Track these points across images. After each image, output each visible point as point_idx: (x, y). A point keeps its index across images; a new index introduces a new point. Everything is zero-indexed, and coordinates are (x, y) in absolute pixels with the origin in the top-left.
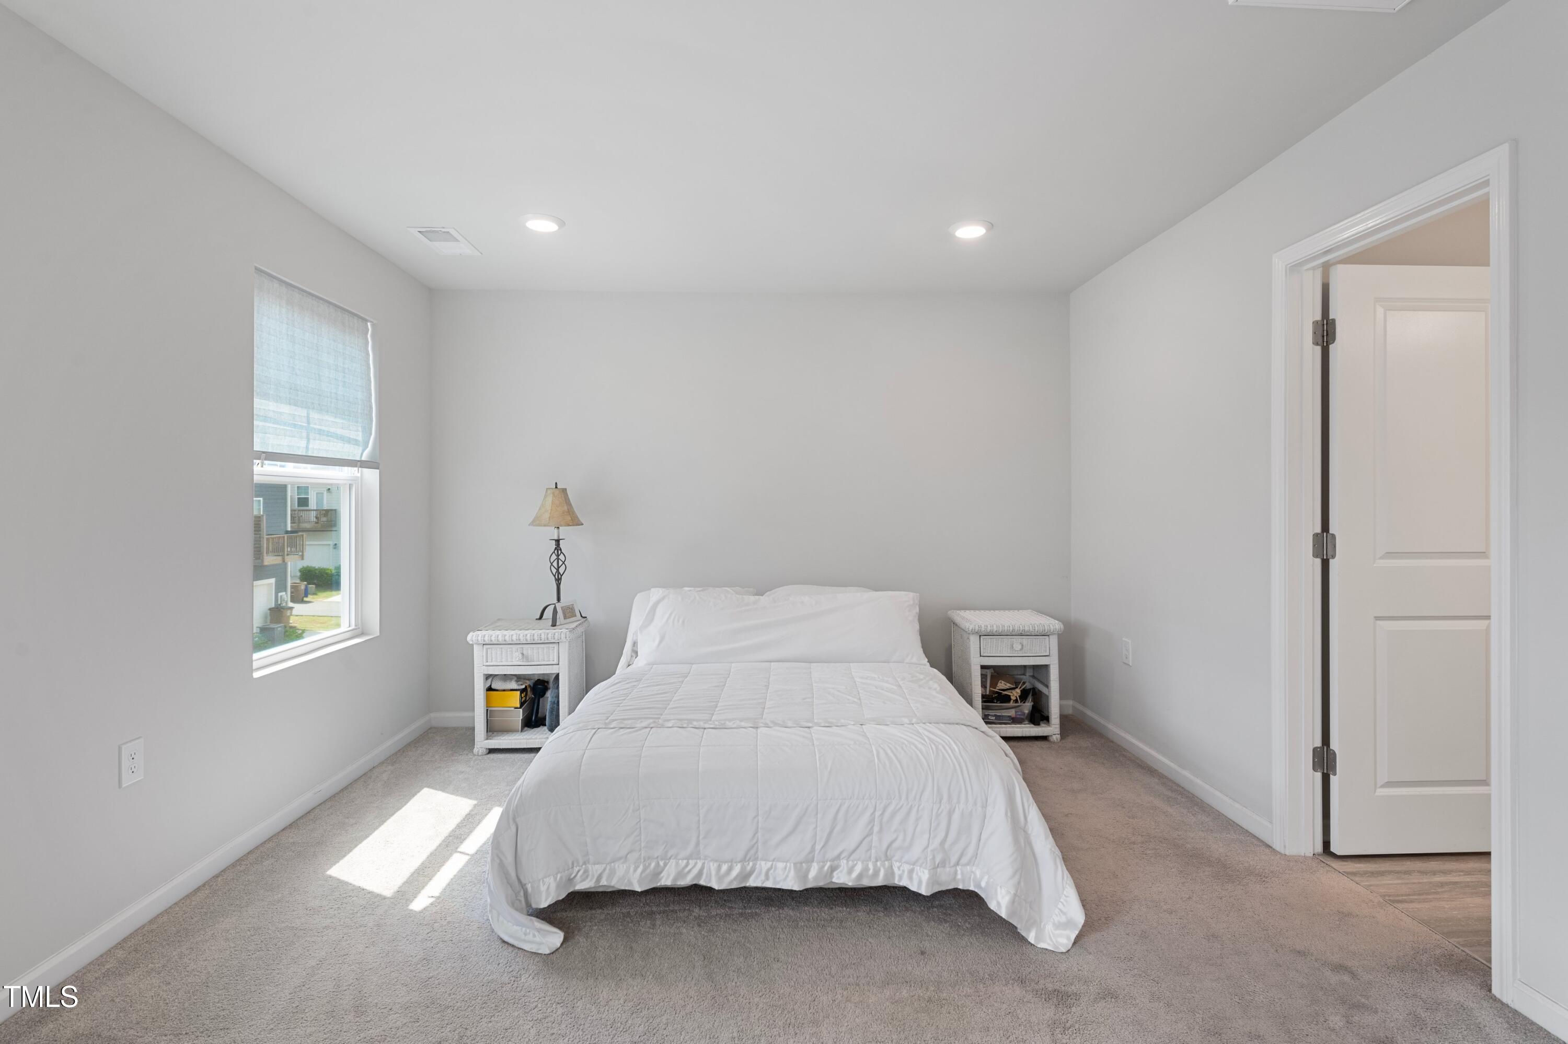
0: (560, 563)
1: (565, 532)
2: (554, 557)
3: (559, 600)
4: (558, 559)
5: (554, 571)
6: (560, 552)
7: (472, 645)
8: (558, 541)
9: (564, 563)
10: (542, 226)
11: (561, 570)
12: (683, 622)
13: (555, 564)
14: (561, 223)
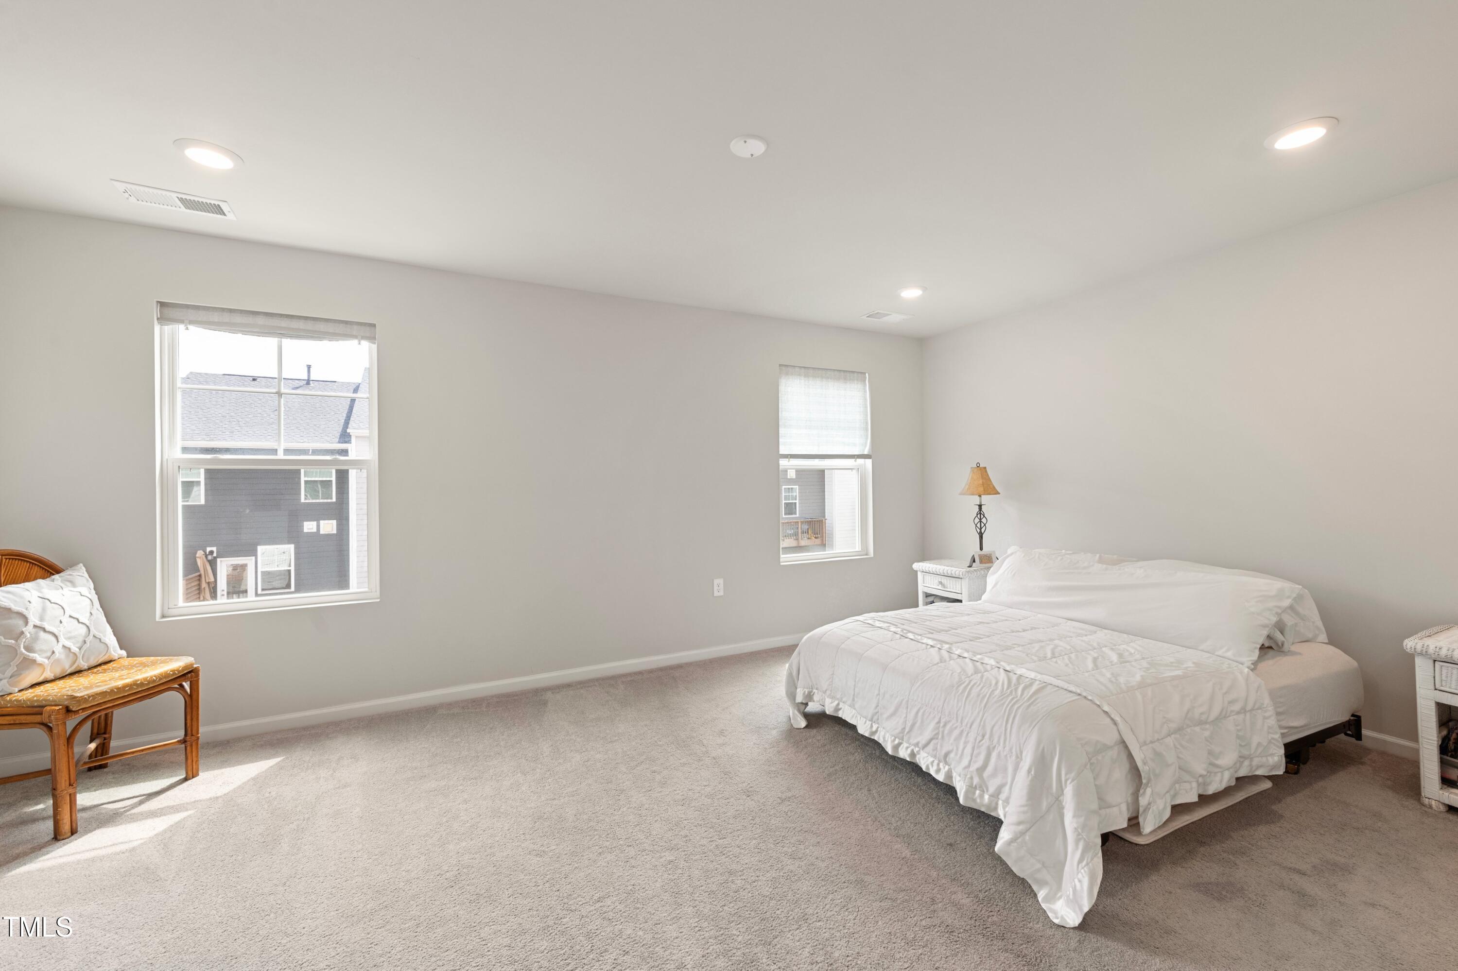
0: (983, 525)
1: (985, 499)
2: (977, 520)
3: (981, 549)
4: (981, 522)
5: (979, 531)
6: (982, 516)
7: (917, 571)
8: (980, 506)
9: (985, 525)
10: (911, 294)
11: (983, 530)
12: (1014, 574)
13: (979, 525)
14: (925, 289)
